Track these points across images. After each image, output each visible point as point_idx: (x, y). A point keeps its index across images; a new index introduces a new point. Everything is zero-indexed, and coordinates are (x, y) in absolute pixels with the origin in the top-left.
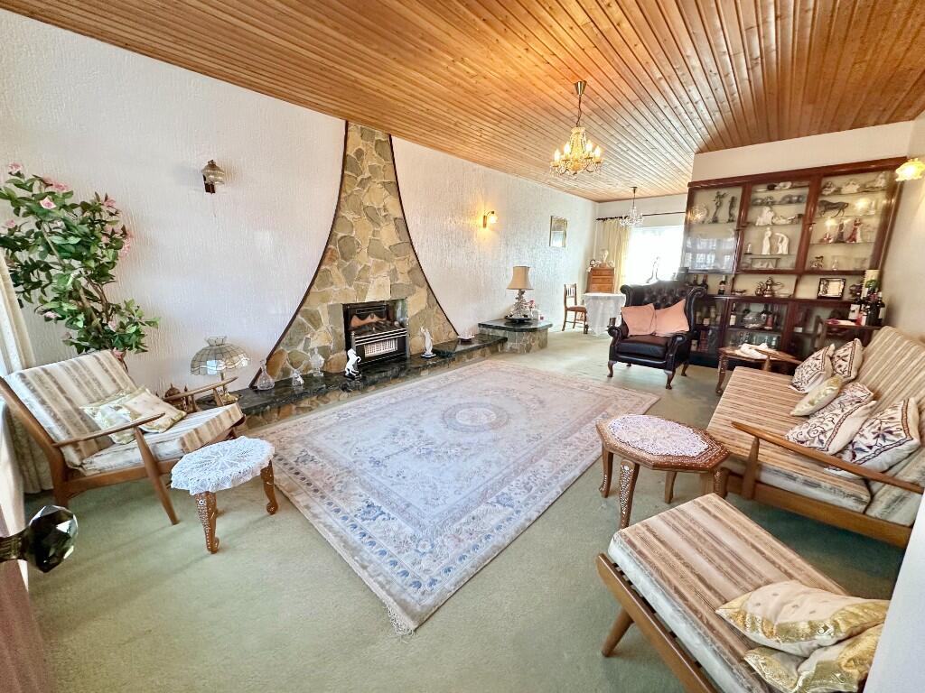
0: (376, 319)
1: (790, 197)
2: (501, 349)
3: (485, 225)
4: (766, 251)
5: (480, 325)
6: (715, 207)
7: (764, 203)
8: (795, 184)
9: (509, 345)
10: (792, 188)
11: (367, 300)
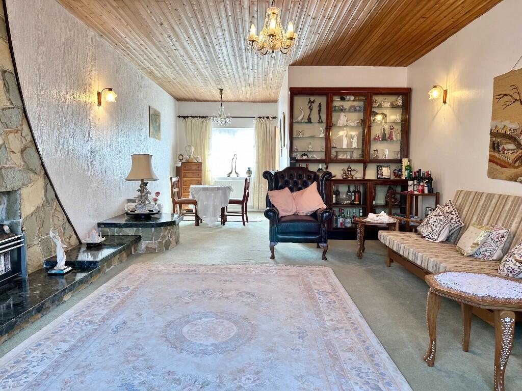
1: (355, 107)
2: (135, 250)
3: (99, 103)
4: (345, 146)
5: (99, 225)
6: (309, 110)
8: (357, 98)
9: (143, 244)
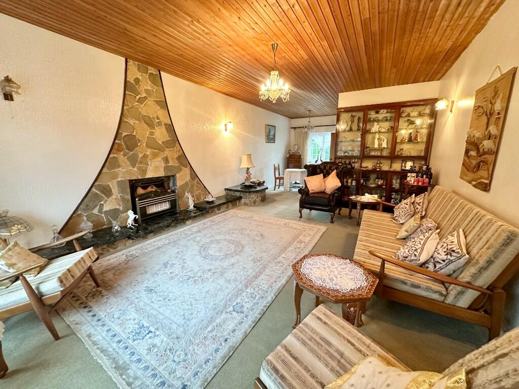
0: (154, 189)
1: (386, 117)
2: (239, 204)
3: (226, 130)
4: (376, 146)
5: (225, 189)
6: (350, 122)
7: (375, 121)
8: (389, 110)
9: (243, 201)
10: (387, 112)
11: (147, 176)
